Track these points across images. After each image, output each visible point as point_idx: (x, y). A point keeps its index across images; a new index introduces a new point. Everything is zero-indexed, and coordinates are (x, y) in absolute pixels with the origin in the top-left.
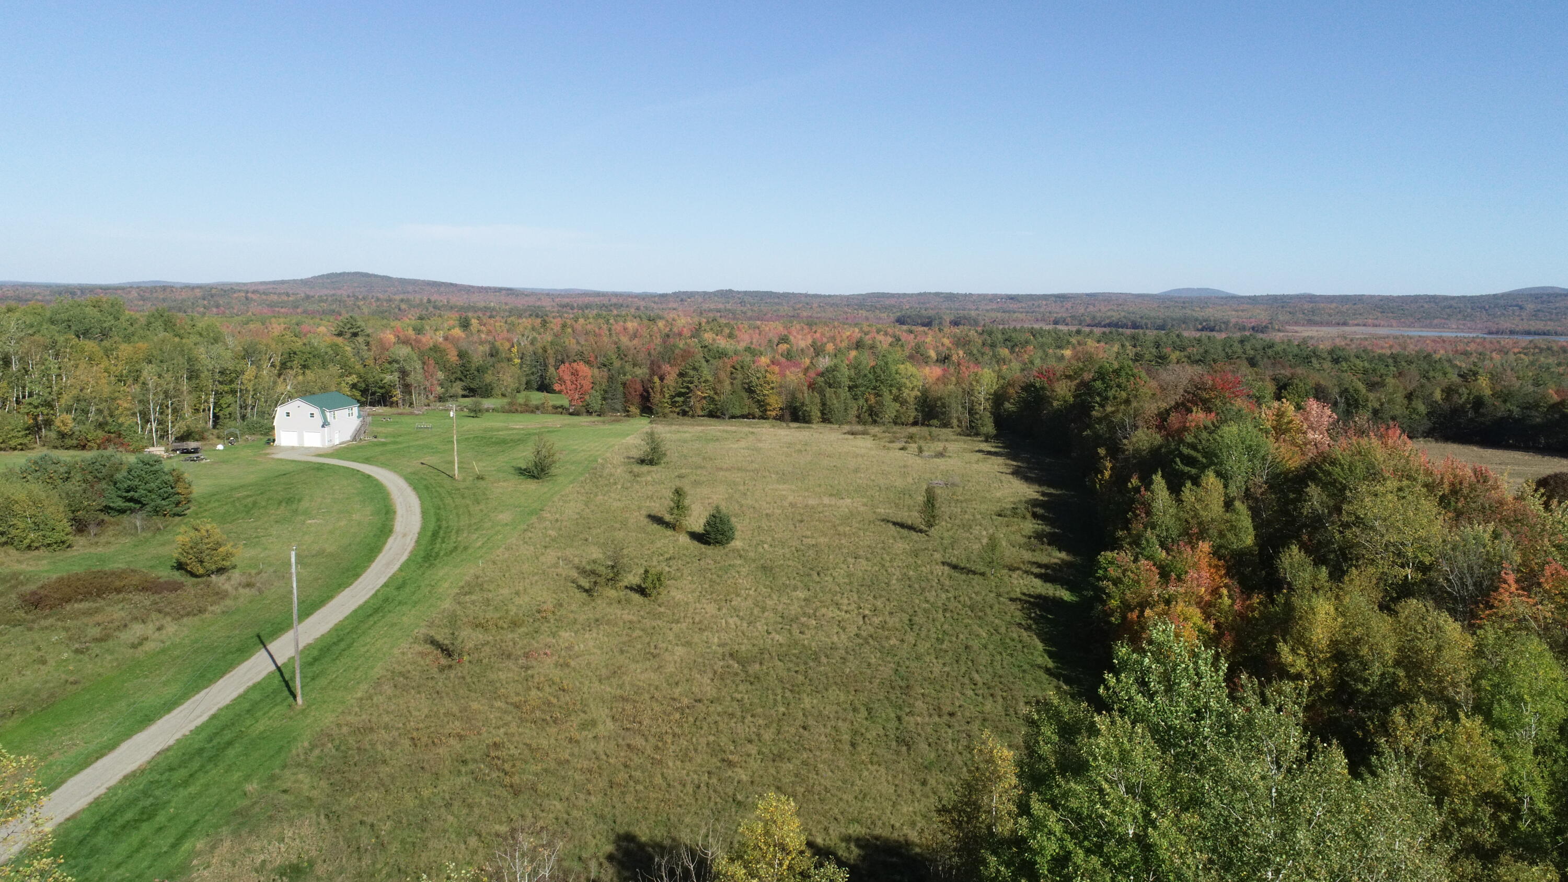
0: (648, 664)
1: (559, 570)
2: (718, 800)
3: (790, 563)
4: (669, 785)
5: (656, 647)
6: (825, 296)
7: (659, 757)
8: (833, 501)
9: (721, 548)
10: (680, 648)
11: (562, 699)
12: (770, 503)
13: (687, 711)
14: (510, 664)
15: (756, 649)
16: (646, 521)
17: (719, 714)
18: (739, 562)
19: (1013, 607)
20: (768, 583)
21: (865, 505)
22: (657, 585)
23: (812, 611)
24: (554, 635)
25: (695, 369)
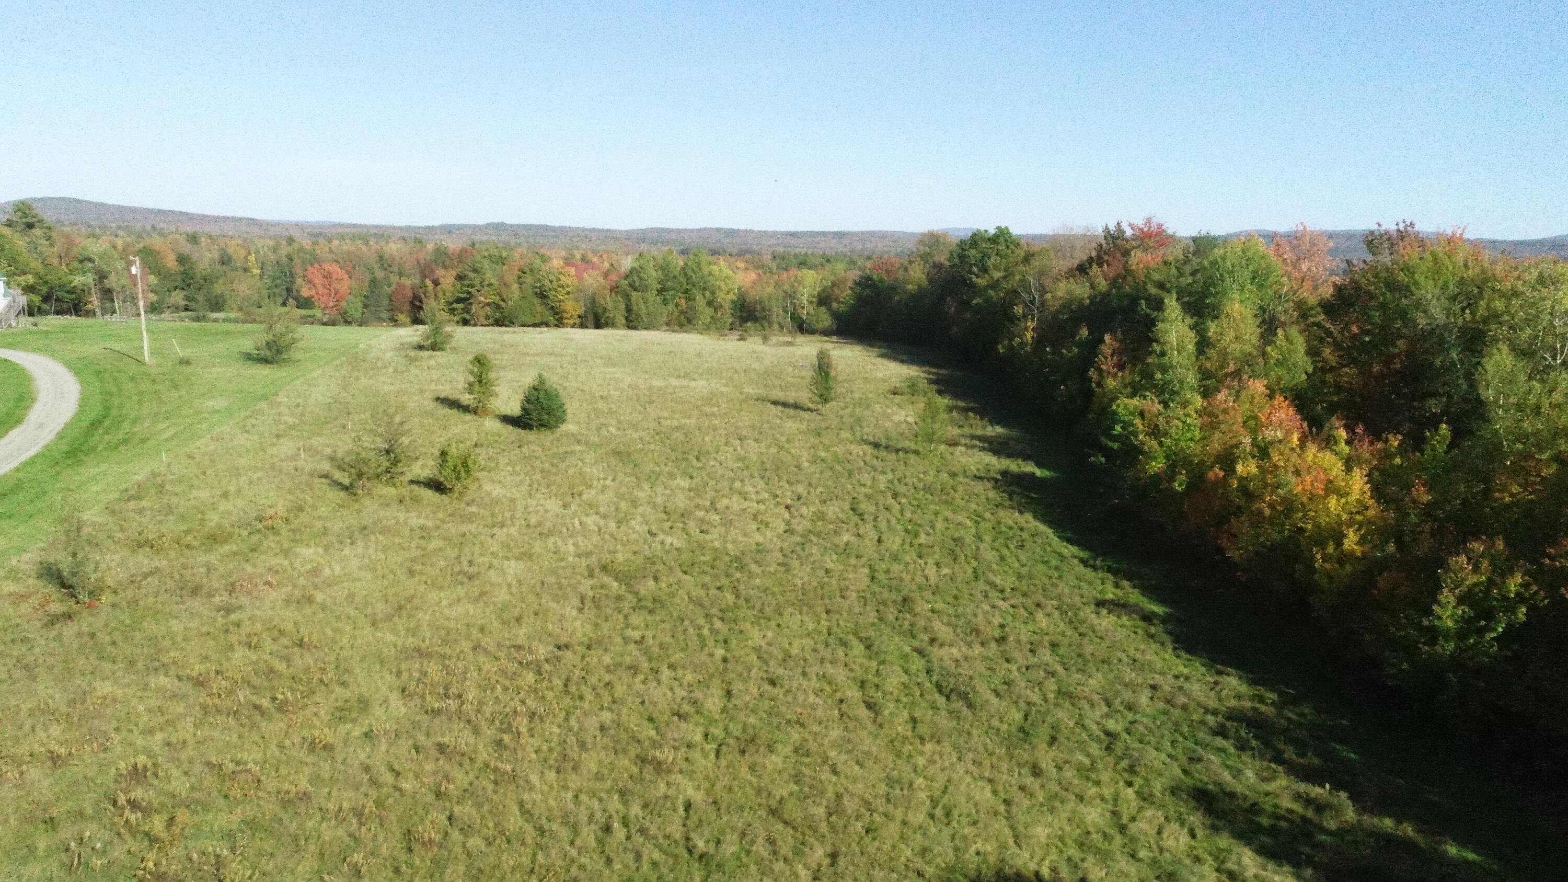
0: (461, 591)
1: (300, 463)
2: (657, 855)
3: (652, 447)
4: (541, 831)
5: (471, 563)
6: (603, 230)
7: (509, 768)
8: (685, 382)
9: (548, 433)
10: (513, 563)
11: (298, 662)
12: (601, 385)
13: (547, 667)
14: (196, 604)
15: (640, 560)
16: (433, 405)
17: (608, 670)
18: (578, 448)
19: (979, 487)
20: (628, 471)
21: (726, 385)
22: (463, 474)
23: (708, 503)
24: (286, 553)
25: (475, 271)
